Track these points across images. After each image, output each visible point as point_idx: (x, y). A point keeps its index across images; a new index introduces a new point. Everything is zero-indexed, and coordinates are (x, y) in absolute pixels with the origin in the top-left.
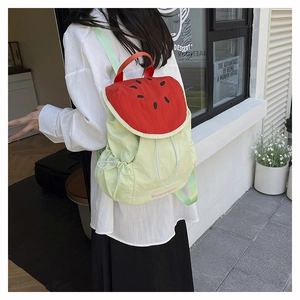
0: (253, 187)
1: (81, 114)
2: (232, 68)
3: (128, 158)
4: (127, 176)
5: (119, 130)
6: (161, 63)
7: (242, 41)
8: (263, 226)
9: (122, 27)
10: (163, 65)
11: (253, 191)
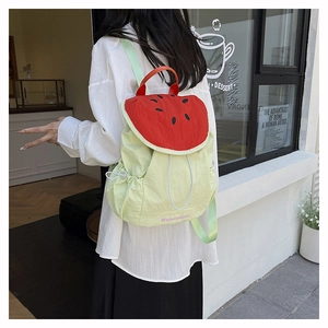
0: (298, 253)
1: (100, 125)
2: (280, 116)
3: (139, 172)
4: (136, 192)
5: (133, 142)
6: (189, 84)
7: (293, 89)
8: (306, 297)
9: (150, 43)
10: (192, 87)
11: (297, 257)
